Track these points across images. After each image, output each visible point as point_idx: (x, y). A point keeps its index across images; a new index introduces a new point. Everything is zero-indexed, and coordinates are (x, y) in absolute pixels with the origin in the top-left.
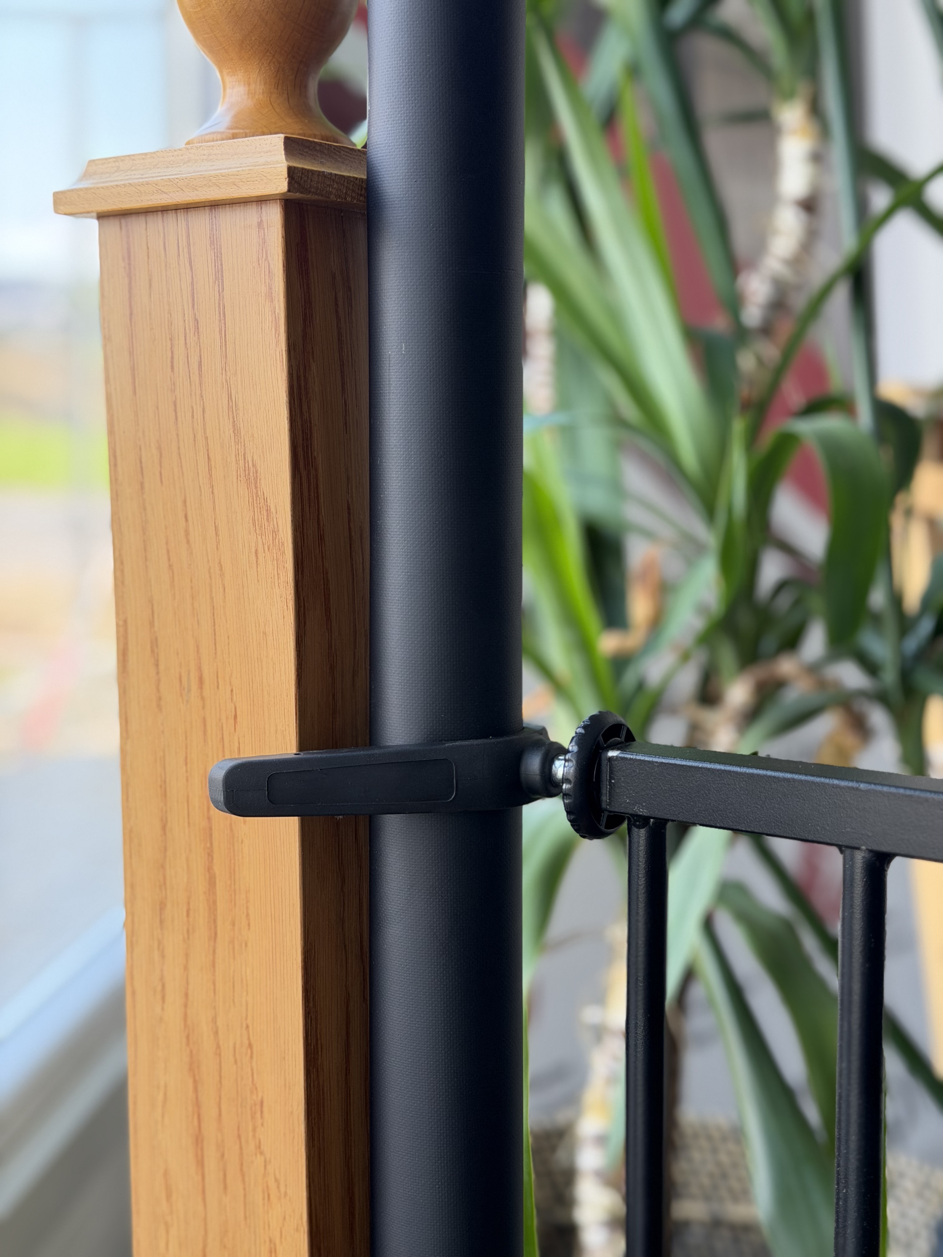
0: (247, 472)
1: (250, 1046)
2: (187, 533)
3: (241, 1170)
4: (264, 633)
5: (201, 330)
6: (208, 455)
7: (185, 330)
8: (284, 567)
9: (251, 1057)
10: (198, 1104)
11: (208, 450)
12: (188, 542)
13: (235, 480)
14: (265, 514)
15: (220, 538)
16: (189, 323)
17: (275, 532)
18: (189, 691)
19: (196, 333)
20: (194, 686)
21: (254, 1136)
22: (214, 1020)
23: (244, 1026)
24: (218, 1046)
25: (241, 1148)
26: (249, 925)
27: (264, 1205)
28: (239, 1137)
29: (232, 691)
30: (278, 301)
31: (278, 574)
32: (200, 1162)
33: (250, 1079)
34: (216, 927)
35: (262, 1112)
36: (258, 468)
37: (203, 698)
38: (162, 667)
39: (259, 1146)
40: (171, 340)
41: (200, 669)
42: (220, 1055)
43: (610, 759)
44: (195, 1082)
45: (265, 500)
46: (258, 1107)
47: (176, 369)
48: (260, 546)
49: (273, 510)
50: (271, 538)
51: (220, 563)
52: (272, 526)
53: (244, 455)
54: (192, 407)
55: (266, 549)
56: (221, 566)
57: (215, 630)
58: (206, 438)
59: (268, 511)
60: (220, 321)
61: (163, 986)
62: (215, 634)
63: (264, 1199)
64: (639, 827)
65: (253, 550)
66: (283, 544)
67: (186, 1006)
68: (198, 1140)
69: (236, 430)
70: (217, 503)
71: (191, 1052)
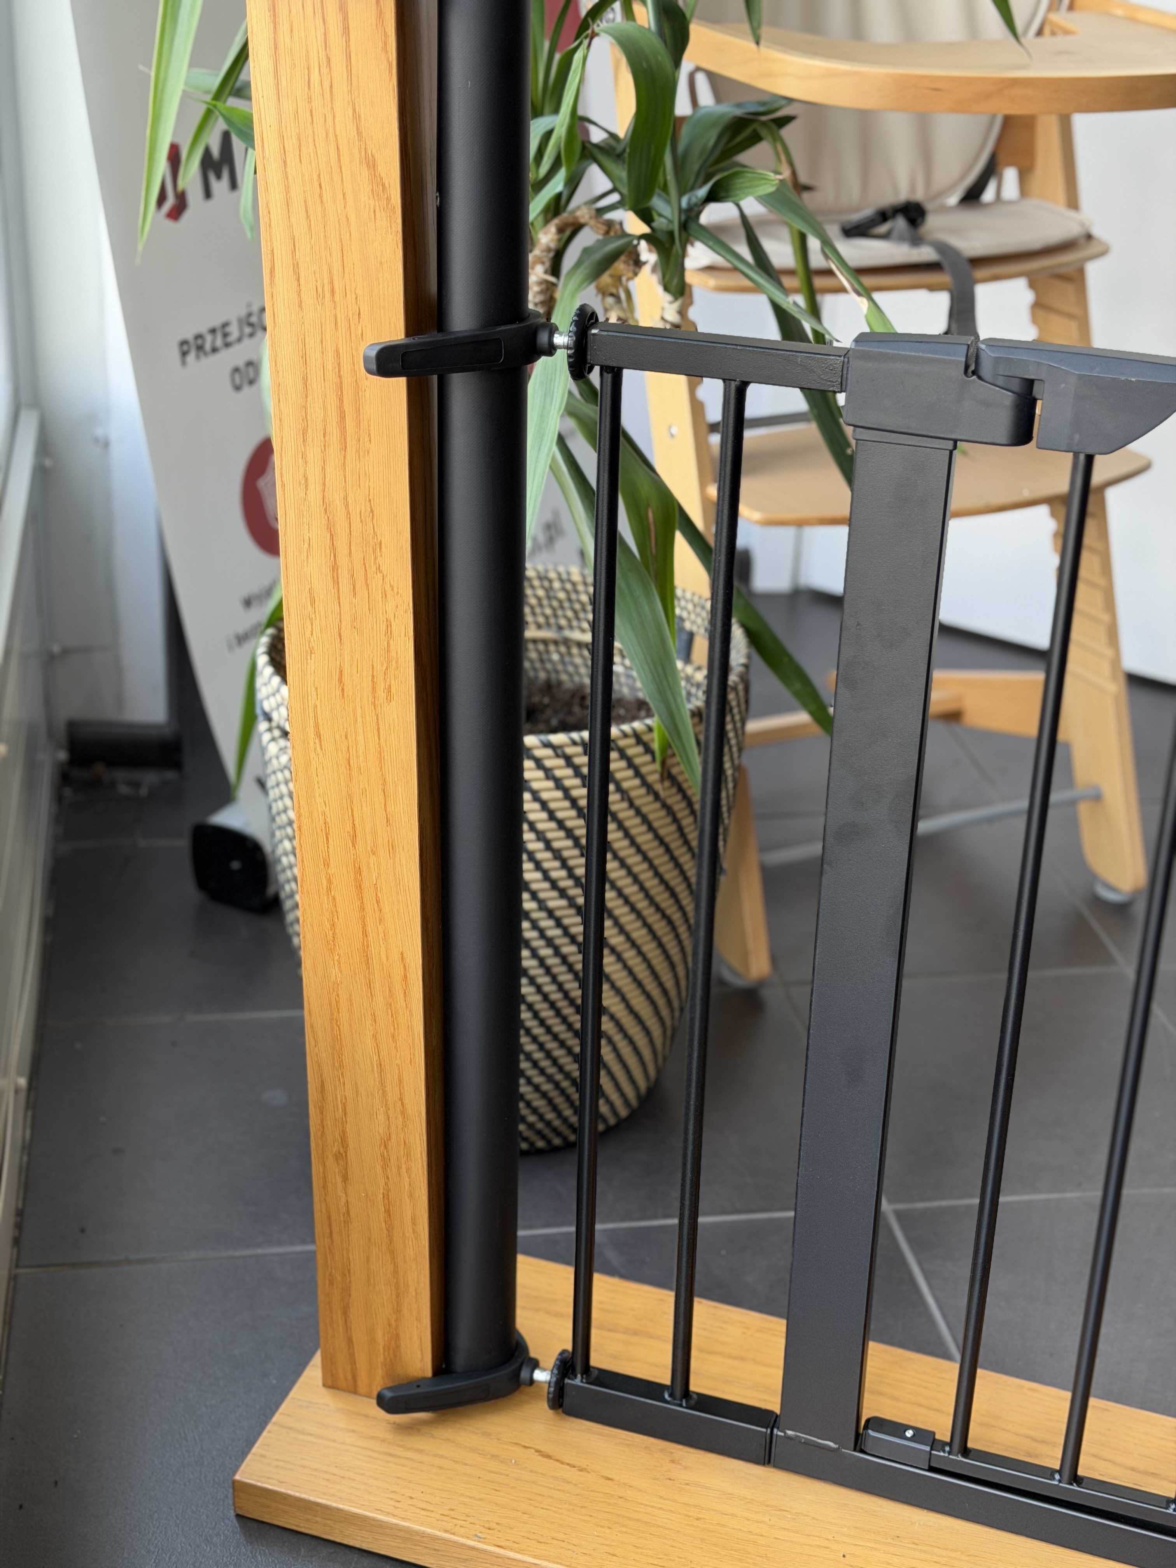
0: (367, 160)
1: (372, 511)
2: (321, 196)
3: (366, 583)
4: (381, 263)
5: (332, 65)
6: (338, 147)
7: (319, 63)
8: (395, 222)
9: (373, 518)
10: (333, 547)
11: (337, 144)
12: (322, 202)
13: (358, 164)
14: (381, 187)
15: (347, 200)
16: (322, 60)
17: (388, 199)
18: (324, 297)
19: (328, 67)
20: (328, 295)
21: (375, 563)
22: (346, 498)
23: (368, 499)
24: (348, 513)
25: (366, 570)
26: (370, 441)
27: (382, 601)
28: (364, 564)
29: (356, 298)
30: (392, 53)
31: (391, 226)
32: (336, 582)
33: (372, 531)
34: (346, 443)
35: (381, 549)
36: (376, 158)
37: (334, 302)
38: (302, 281)
39: (379, 569)
40: (308, 68)
41: (332, 283)
42: (350, 518)
43: (594, 334)
44: (331, 535)
45: (381, 179)
46: (378, 546)
47: (312, 89)
48: (378, 207)
49: (387, 185)
50: (385, 204)
51: (347, 216)
52: (386, 196)
53: (365, 149)
54: (325, 115)
55: (382, 210)
56: (348, 219)
57: (343, 259)
58: (336, 136)
59: (383, 185)
60: (347, 61)
61: (306, 480)
62: (343, 263)
63: (382, 597)
64: (608, 373)
65: (372, 210)
66: (394, 208)
67: (324, 491)
68: (335, 568)
69: (359, 133)
70: (344, 178)
71: (328, 518)
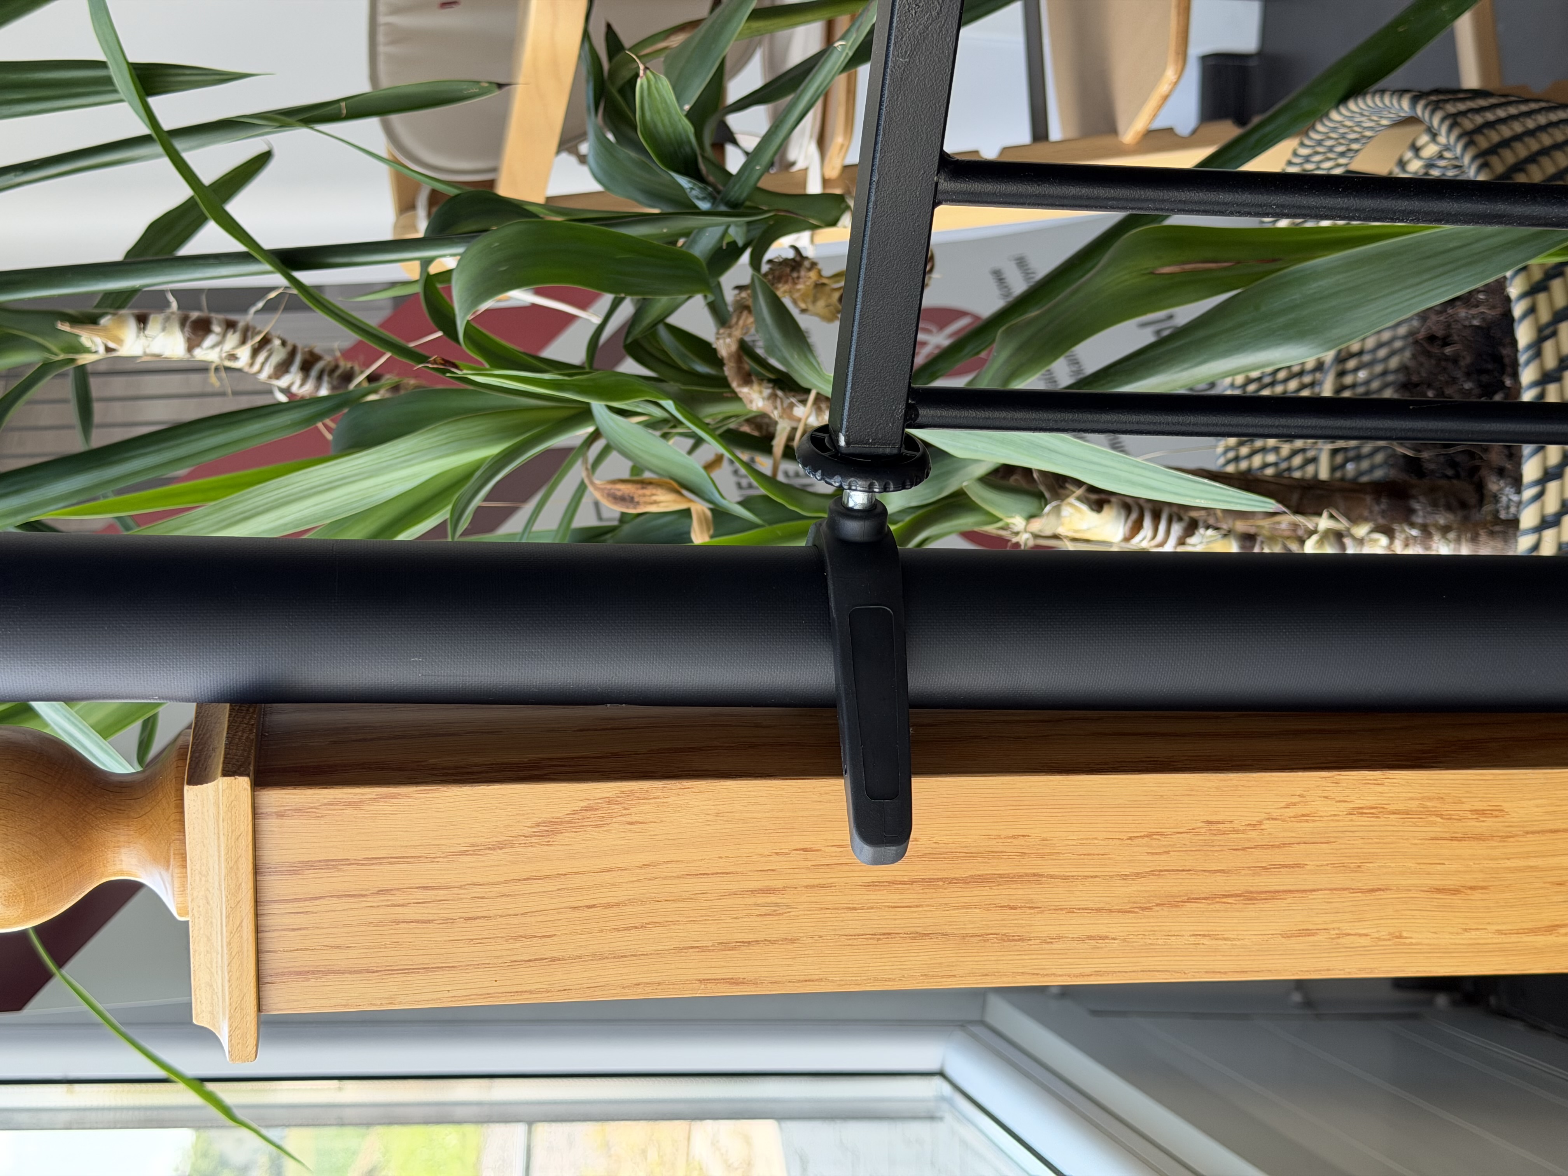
0: (545, 834)
1: (1149, 835)
2: (608, 906)
3: (1279, 847)
4: (717, 815)
5: (389, 887)
6: (524, 880)
7: (388, 906)
8: (647, 791)
9: (1162, 834)
10: (1211, 898)
11: (519, 880)
12: (618, 905)
13: (552, 848)
14: (590, 813)
15: (614, 866)
16: (382, 901)
17: (610, 801)
18: (776, 904)
19: (392, 892)
20: (773, 899)
21: (1244, 832)
22: (1125, 877)
23: (1129, 842)
24: (1151, 873)
25: (1256, 847)
26: (1024, 836)
27: (1314, 821)
28: (1244, 849)
29: (777, 854)
30: (363, 794)
31: (655, 798)
32: (1274, 895)
33: (1185, 835)
34: (1027, 875)
35: (1218, 823)
36: (540, 820)
37: (784, 889)
38: (751, 937)
39: (1253, 826)
40: (398, 923)
41: (753, 892)
42: (1161, 871)
43: (848, 443)
44: (1189, 900)
45: (575, 812)
46: (1214, 827)
47: (430, 918)
48: (623, 819)
49: (585, 804)
50: (616, 806)
51: (640, 867)
52: (603, 805)
53: (526, 837)
54: (472, 898)
55: (627, 812)
56: (644, 865)
57: (713, 874)
58: (507, 882)
59: (586, 809)
60: (381, 864)
61: (1090, 938)
62: (717, 873)
63: (1307, 821)
64: (917, 415)
65: (629, 827)
66: (623, 792)
67: (1110, 911)
68: (1250, 897)
69: (499, 846)
70: (575, 870)
71: (1157, 905)
